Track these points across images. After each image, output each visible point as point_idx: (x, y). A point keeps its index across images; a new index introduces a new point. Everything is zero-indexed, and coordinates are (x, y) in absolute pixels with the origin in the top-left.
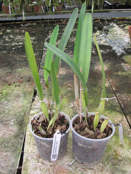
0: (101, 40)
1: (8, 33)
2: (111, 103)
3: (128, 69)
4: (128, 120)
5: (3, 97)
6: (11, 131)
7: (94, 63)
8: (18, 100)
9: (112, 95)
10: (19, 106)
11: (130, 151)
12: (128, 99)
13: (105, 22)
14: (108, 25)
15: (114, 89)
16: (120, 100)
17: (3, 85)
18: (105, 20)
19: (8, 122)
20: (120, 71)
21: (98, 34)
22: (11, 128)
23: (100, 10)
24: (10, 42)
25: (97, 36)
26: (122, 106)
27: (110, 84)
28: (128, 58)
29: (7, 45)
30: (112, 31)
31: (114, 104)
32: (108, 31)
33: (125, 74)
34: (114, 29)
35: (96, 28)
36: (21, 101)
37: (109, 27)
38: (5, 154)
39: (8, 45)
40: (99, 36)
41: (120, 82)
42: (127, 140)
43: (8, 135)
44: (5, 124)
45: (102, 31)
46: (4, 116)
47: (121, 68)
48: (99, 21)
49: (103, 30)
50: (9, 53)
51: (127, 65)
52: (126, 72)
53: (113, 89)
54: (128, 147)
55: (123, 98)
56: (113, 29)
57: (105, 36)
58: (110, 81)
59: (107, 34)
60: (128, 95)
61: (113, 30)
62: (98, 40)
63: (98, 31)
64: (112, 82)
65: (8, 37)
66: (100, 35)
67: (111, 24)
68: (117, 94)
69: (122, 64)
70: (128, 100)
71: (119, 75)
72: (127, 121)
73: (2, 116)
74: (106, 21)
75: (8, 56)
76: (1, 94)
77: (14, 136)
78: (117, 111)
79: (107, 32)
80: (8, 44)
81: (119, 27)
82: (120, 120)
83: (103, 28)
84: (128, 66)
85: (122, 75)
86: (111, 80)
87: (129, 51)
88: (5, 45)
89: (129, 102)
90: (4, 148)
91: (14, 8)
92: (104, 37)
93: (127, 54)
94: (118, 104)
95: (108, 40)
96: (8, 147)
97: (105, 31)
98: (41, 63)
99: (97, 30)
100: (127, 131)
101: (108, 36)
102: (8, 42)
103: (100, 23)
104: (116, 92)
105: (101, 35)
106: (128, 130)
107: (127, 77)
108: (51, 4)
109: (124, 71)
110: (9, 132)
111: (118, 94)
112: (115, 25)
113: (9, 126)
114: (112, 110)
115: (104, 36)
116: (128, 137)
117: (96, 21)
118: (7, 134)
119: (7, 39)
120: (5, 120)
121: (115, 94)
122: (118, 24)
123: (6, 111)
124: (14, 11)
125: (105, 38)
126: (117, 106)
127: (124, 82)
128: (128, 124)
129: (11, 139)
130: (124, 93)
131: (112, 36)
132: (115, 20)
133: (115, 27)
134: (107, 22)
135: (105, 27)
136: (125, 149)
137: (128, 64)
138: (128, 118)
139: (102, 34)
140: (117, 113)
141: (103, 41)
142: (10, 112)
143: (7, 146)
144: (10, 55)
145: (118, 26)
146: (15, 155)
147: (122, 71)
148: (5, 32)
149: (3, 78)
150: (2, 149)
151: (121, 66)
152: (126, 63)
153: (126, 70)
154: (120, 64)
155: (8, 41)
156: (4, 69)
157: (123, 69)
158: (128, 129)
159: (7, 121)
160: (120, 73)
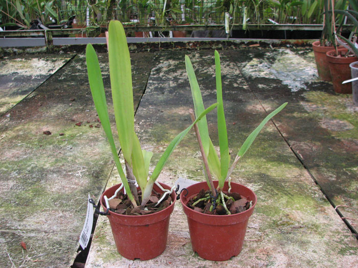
0: (260, 71)
1: (81, 60)
2: (278, 153)
3: (312, 109)
4: (313, 175)
5: (65, 141)
6: (76, 184)
7: (246, 102)
8: (94, 145)
9: (280, 143)
10: (94, 153)
11: (316, 215)
12: (312, 148)
13: (269, 47)
14: (275, 50)
15: (284, 135)
16: (297, 150)
17: (65, 125)
18: (269, 44)
19: (70, 173)
20: (296, 112)
21: (256, 63)
22: (77, 181)
23: (258, 25)
24: (84, 71)
25: (253, 66)
26: (301, 156)
27: (276, 129)
28: (313, 95)
29: (77, 74)
30: (283, 59)
31: (285, 155)
32: (274, 59)
33: (307, 115)
34: (286, 56)
35: (250, 54)
36: (101, 146)
37: (276, 54)
38: (61, 214)
39: (79, 75)
40: (257, 65)
41: (296, 126)
42: (311, 202)
43: (68, 190)
44: (65, 175)
45: (264, 59)
46: (63, 165)
47: (299, 108)
48: (258, 45)
49: (265, 58)
50: (82, 85)
51: (310, 104)
52: (308, 113)
53: (282, 135)
54: (314, 210)
55: (302, 146)
56: (283, 56)
57: (269, 66)
58: (277, 125)
59: (272, 63)
60: (311, 143)
61: (284, 58)
62: (256, 71)
63: (254, 59)
64: (280, 126)
65: (80, 64)
66: (259, 65)
67: (281, 50)
68: (289, 141)
69: (302, 103)
70: (312, 150)
71: (294, 117)
72: (310, 177)
73: (61, 164)
74: (271, 46)
75: (79, 88)
76: (62, 136)
77: (81, 191)
78: (291, 163)
79: (272, 60)
80: (80, 74)
81: (296, 54)
82: (297, 174)
83: (266, 55)
84: (312, 105)
85: (300, 117)
86: (278, 123)
87: (315, 86)
88: (73, 74)
89: (314, 152)
90: (59, 207)
91: (95, 15)
92: (266, 68)
93: (310, 90)
94: (293, 155)
95: (274, 72)
96: (67, 205)
97: (268, 59)
98: (142, 100)
99: (253, 57)
100: (310, 189)
101: (274, 65)
102: (79, 71)
103: (260, 48)
104: (289, 139)
105: (261, 65)
106: (312, 188)
107: (311, 119)
108: (166, 9)
109: (306, 112)
110: (73, 186)
111: (292, 143)
112: (288, 51)
113: (71, 178)
114: (281, 161)
115: (266, 66)
116: (313, 198)
117: (251, 46)
118: (67, 189)
119: (79, 67)
120: (64, 170)
121: (286, 141)
122: (293, 51)
123: (69, 158)
124: (96, 20)
125: (269, 68)
126: (290, 157)
127: (305, 126)
128: (313, 181)
129: (75, 195)
130: (305, 140)
131: (282, 65)
132: (288, 45)
133: (287, 53)
134: (273, 47)
135: (268, 54)
136: (306, 213)
137: (313, 103)
138: (314, 172)
139: (263, 64)
140: (290, 166)
141: (265, 73)
142: (77, 160)
143: (65, 204)
144: (82, 87)
145: (293, 53)
146: (82, 217)
147: (301, 112)
148: (76, 58)
149: (66, 117)
150: (55, 208)
151: (298, 105)
152: (308, 101)
153: (309, 111)
154: (298, 104)
155: (79, 70)
156: (71, 104)
157: (303, 109)
158: (312, 186)
159: (70, 171)
160: (295, 114)
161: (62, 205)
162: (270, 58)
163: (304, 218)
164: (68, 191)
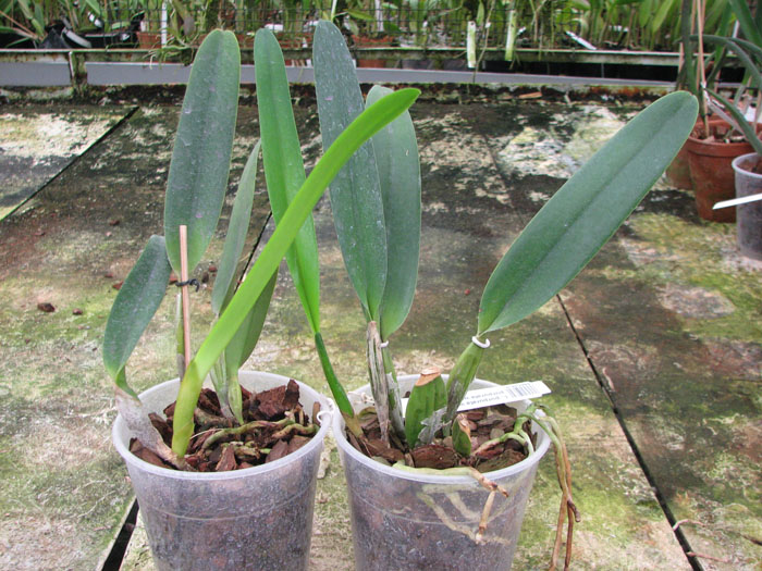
0: (537, 159)
1: (146, 120)
2: (559, 372)
3: (646, 260)
4: (634, 435)
5: (82, 328)
6: (94, 445)
7: (499, 236)
8: (148, 341)
9: (566, 345)
10: (145, 362)
11: (628, 546)
12: (636, 362)
13: (563, 101)
14: (575, 109)
15: (578, 324)
16: (603, 364)
17: (90, 288)
18: (564, 94)
19: (84, 415)
20: (609, 267)
21: (529, 139)
22: (96, 437)
24: (150, 150)
25: (523, 146)
26: (610, 383)
27: (560, 309)
28: (650, 223)
29: (134, 156)
30: (591, 132)
31: (573, 377)
32: (571, 130)
33: (632, 274)
34: (599, 123)
35: (520, 117)
36: (161, 344)
37: (576, 119)
38: (47, 527)
39: (138, 159)
40: (532, 144)
41: (605, 303)
42: (619, 508)
43: (74, 461)
44: (71, 420)
45: (548, 130)
46: (71, 393)
47: (617, 255)
48: (539, 95)
49: (552, 128)
50: (140, 183)
51: (641, 245)
52: (636, 270)
53: (572, 325)
54: (624, 532)
55: (614, 356)
56: (592, 124)
57: (558, 148)
58: (563, 298)
59: (567, 140)
60: (637, 347)
61: (594, 128)
62: (528, 158)
63: (527, 129)
64: (570, 302)
65: (143, 130)
66: (537, 144)
67: (587, 109)
68: (587, 342)
69: (623, 243)
70: (636, 367)
71: (603, 279)
72: (625, 438)
73: (66, 391)
74: (566, 98)
75: (133, 192)
76: (77, 317)
77: (102, 463)
78: (585, 402)
79: (566, 132)
80: (140, 155)
81: (620, 119)
82: (597, 432)
83: (554, 120)
84: (647, 249)
85: (618, 280)
86: (566, 294)
87: (658, 199)
88: (125, 157)
89: (639, 372)
90: (47, 506)
91: (181, 21)
92: (552, 151)
93: (645, 210)
94: (592, 378)
95: (568, 161)
96: (64, 502)
97: (558, 129)
99: (526, 124)
100: (622, 473)
101: (569, 146)
102: (139, 148)
103: (542, 103)
104: (586, 335)
105: (541, 144)
106: (627, 470)
107: (640, 286)
108: (337, 12)
109: (631, 266)
110: (85, 450)
111: (592, 345)
112: (603, 111)
113: (85, 429)
114: (564, 395)
115: (552, 147)
116: (627, 497)
117: (523, 96)
118: (71, 457)
119: (139, 139)
120: (72, 407)
121: (580, 342)
122: (615, 110)
123: (88, 375)
124: (183, 33)
125: (557, 152)
126: (583, 384)
127: (625, 302)
128: (630, 450)
129: (87, 476)
130: (622, 340)
131: (587, 146)
132: (605, 97)
133: (601, 117)
134: (572, 100)
135: (559, 117)
136: (607, 539)
137: (648, 244)
138: (634, 428)
139: (545, 141)
140: (583, 409)
141: (547, 163)
142: (102, 381)
143: (61, 500)
144: (140, 190)
145: (615, 117)
146: (93, 534)
147: (621, 267)
148: (135, 116)
149: (94, 265)
150: (37, 509)
151: (615, 248)
152: (637, 238)
153: (637, 264)
154: (615, 243)
155: (140, 145)
156: (108, 234)
157: (626, 257)
158: (627, 466)
159: (83, 410)
160: (607, 272)
161: (53, 500)
162: (563, 128)
163: (599, 552)
164: (71, 463)
